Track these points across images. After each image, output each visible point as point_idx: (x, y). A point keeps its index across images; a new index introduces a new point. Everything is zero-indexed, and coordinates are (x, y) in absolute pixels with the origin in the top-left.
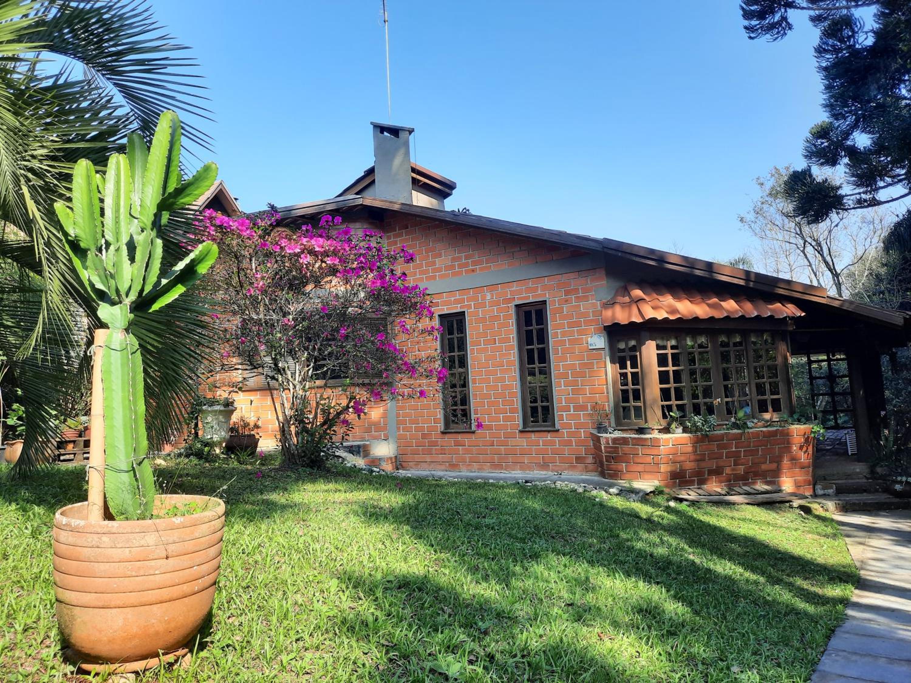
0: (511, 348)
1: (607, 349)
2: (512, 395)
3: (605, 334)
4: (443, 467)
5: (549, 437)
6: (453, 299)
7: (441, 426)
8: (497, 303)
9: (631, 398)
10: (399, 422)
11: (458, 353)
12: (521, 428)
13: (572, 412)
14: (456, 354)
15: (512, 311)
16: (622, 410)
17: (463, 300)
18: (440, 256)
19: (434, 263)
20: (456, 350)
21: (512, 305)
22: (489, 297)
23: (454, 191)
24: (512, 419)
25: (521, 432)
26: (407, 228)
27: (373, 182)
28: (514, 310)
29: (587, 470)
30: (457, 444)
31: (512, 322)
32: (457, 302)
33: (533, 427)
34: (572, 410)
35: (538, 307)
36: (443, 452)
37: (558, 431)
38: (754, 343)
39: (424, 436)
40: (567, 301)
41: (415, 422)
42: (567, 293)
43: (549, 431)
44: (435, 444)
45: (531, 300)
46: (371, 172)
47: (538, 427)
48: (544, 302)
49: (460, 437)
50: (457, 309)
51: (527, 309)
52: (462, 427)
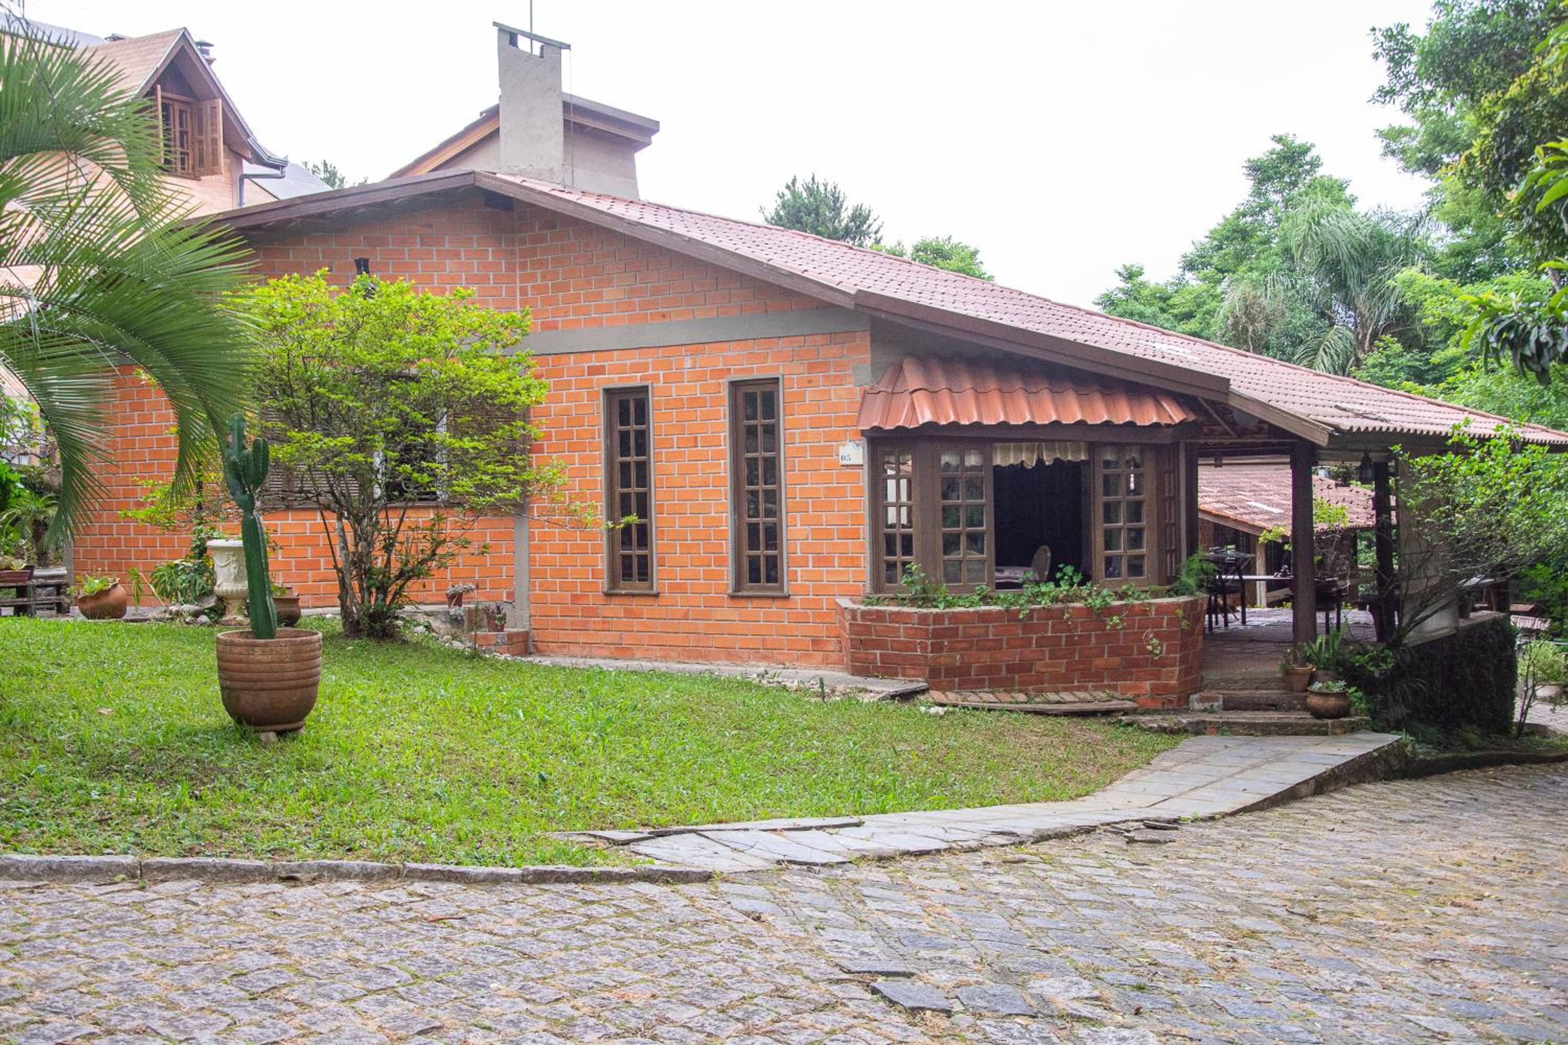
0: (719, 456)
1: (866, 467)
2: (720, 535)
3: (864, 441)
4: (605, 653)
5: (775, 608)
6: (628, 362)
7: (603, 583)
8: (701, 377)
9: (899, 549)
10: (532, 574)
11: (636, 458)
12: (730, 591)
13: (810, 568)
14: (633, 458)
15: (725, 393)
16: (884, 566)
17: (645, 367)
18: (609, 283)
19: (600, 296)
20: (633, 451)
21: (725, 381)
22: (688, 363)
23: (654, 138)
24: (717, 576)
25: (732, 597)
26: (554, 227)
27: (495, 134)
28: (727, 391)
29: (826, 662)
30: (629, 614)
31: (724, 410)
32: (635, 368)
33: (751, 589)
34: (811, 564)
35: (768, 388)
36: (606, 627)
37: (787, 598)
38: (1107, 464)
39: (575, 598)
40: (810, 382)
41: (560, 573)
42: (812, 368)
43: (774, 598)
44: (590, 612)
45: (756, 375)
46: (493, 114)
47: (760, 589)
48: (776, 381)
49: (635, 604)
50: (635, 380)
51: (750, 389)
52: (638, 586)
